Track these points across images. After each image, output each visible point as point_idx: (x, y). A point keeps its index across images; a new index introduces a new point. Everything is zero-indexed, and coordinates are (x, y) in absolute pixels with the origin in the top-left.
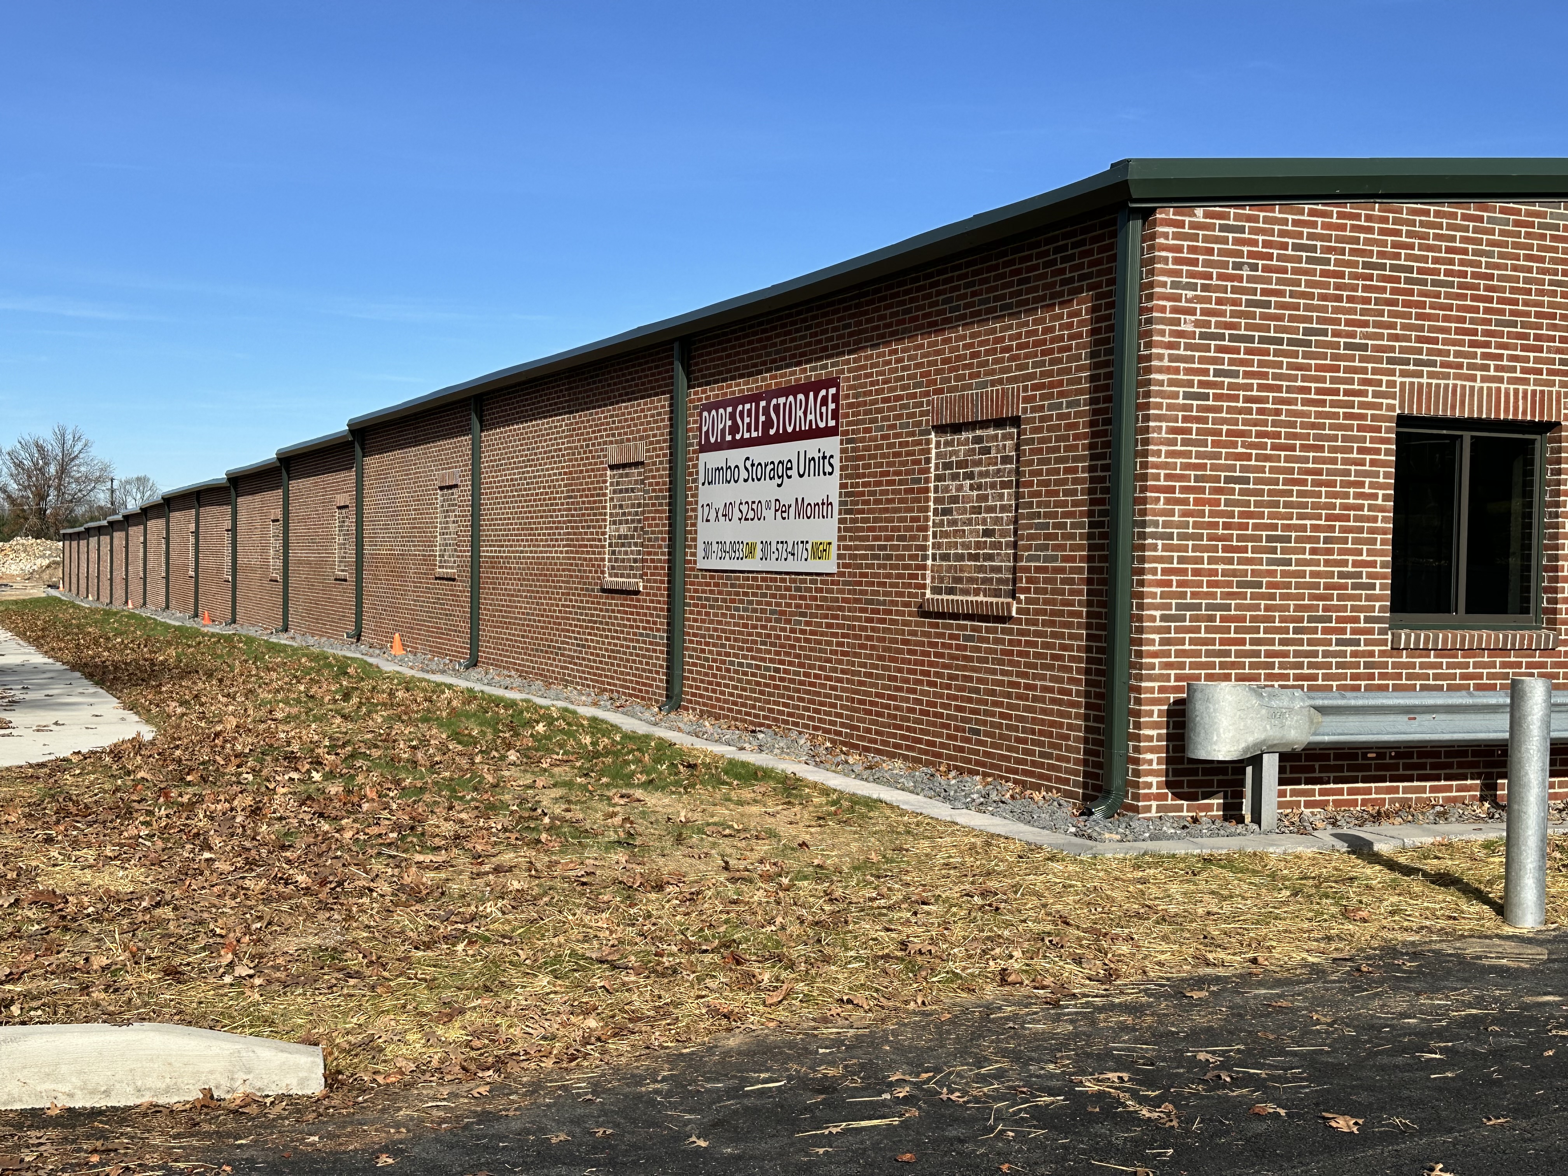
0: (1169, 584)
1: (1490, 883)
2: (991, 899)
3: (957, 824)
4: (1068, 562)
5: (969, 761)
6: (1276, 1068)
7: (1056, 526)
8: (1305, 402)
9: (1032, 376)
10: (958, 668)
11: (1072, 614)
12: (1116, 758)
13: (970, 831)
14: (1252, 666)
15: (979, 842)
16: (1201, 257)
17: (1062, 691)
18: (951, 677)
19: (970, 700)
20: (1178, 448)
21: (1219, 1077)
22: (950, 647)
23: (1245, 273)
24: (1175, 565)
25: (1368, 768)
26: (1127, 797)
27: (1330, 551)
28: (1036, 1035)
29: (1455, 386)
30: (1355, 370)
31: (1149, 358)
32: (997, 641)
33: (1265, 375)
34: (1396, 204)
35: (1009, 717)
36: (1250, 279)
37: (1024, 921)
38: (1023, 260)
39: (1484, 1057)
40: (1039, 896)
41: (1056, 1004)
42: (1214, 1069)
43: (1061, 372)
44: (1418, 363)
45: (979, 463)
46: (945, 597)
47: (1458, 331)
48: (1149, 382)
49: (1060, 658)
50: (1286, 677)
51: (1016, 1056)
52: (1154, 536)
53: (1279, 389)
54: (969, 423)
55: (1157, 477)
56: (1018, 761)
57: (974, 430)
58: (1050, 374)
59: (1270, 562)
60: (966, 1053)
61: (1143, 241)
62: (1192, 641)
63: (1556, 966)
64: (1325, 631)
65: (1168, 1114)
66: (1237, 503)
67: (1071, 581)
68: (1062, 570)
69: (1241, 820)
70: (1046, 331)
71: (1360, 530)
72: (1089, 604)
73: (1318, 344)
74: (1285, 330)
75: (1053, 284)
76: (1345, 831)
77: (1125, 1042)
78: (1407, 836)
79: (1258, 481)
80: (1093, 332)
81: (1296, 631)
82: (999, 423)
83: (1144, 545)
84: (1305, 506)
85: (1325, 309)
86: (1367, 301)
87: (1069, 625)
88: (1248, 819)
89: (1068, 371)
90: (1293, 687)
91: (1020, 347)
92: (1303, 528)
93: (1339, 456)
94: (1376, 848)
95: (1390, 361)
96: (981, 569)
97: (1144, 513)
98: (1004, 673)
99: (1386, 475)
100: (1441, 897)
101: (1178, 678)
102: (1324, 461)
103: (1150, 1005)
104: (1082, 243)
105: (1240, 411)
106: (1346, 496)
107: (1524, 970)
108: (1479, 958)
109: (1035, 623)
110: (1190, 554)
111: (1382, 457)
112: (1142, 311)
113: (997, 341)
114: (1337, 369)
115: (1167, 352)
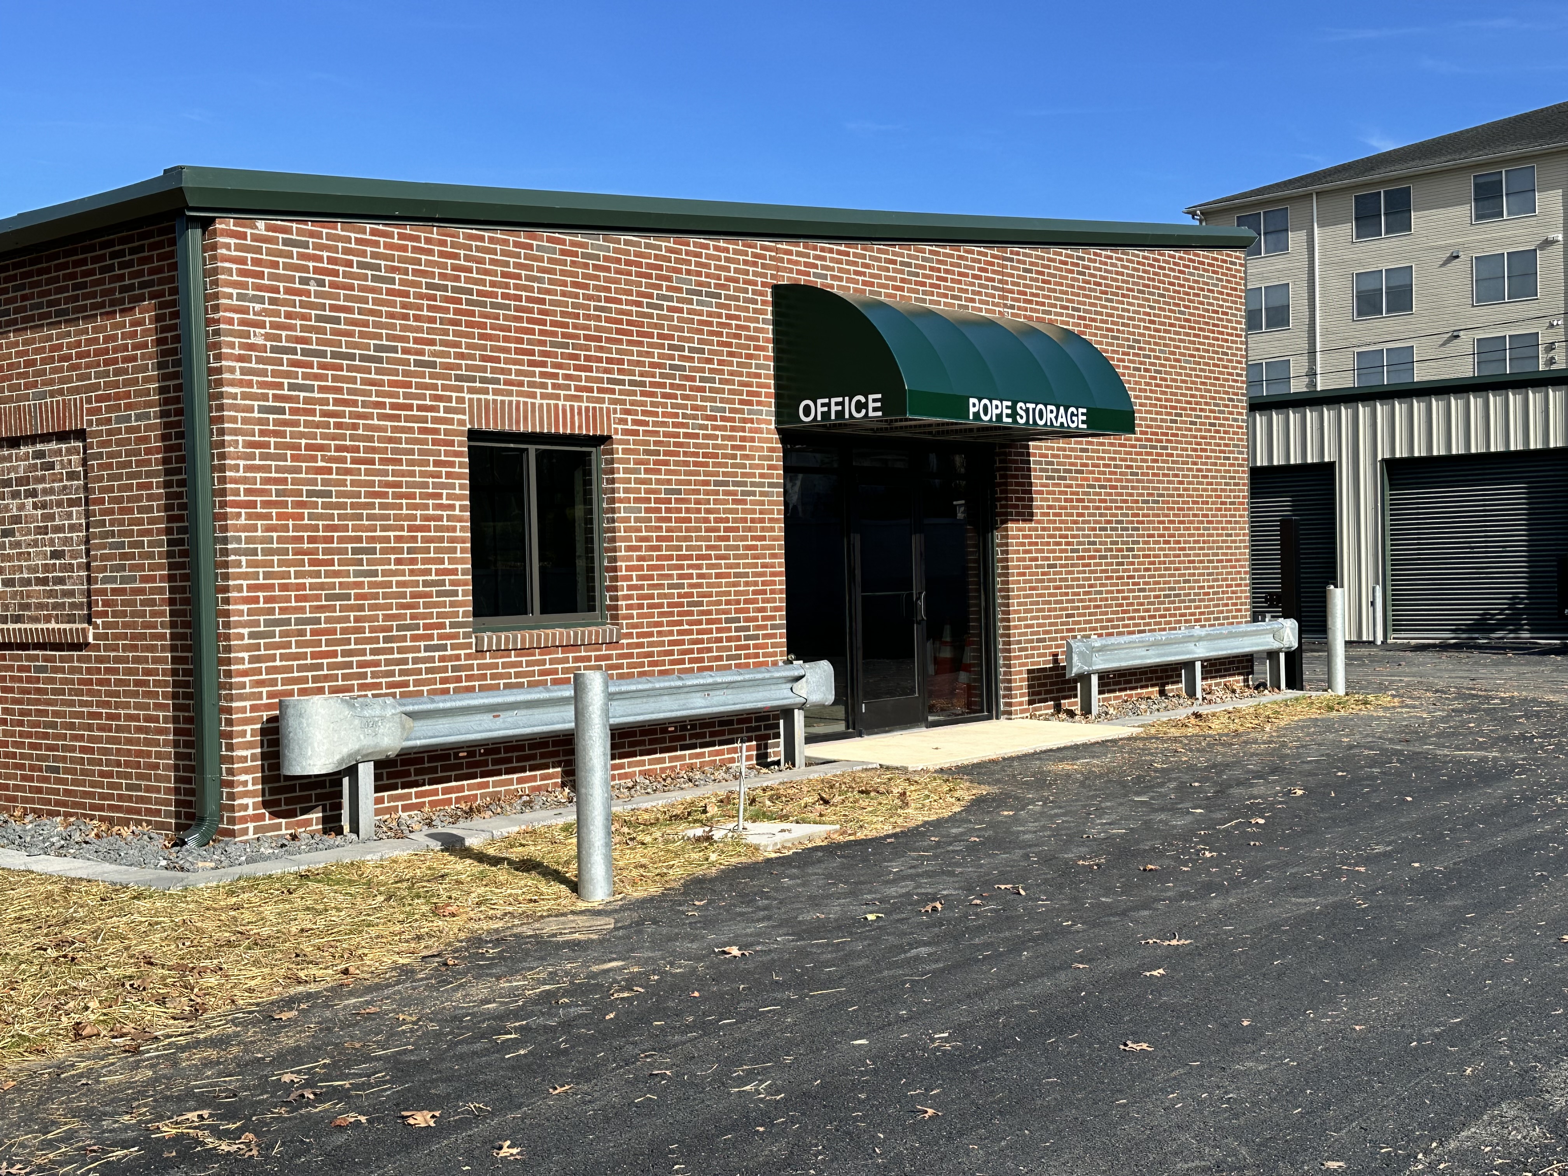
0: (256, 600)
1: (567, 863)
2: (68, 950)
3: (32, 872)
4: (147, 582)
5: (48, 802)
6: (360, 1076)
7: (132, 545)
8: (381, 417)
9: (96, 388)
10: (30, 702)
11: (154, 637)
12: (208, 783)
13: (46, 878)
14: (345, 677)
15: (56, 888)
16: (266, 271)
17: (148, 719)
18: (22, 713)
19: (46, 736)
20: (257, 462)
21: (302, 1096)
22: (20, 680)
23: (313, 288)
24: (261, 581)
25: (459, 767)
26: (222, 821)
27: (413, 561)
28: (111, 1089)
29: (518, 403)
30: (426, 387)
31: (219, 371)
32: (72, 670)
33: (339, 390)
34: (452, 228)
35: (91, 750)
36: (318, 295)
37: (104, 968)
38: (76, 264)
39: (553, 1029)
40: (122, 938)
41: (136, 1051)
42: (297, 1089)
43: (126, 383)
44: (483, 380)
45: (42, 480)
46: (11, 626)
47: (518, 351)
48: (221, 395)
49: (145, 683)
50: (378, 686)
51: (90, 1115)
52: (237, 552)
53: (355, 403)
54: (27, 437)
55: (236, 492)
56: (103, 797)
57: (34, 443)
58: (116, 385)
59: (357, 574)
60: (31, 1120)
61: (204, 251)
62: (283, 657)
63: (621, 933)
64: (414, 638)
65: (247, 1145)
66: (320, 517)
67: (153, 602)
68: (141, 591)
69: (339, 831)
70: (107, 340)
71: (441, 540)
72: (173, 625)
73: (390, 361)
74: (356, 346)
75: (112, 291)
76: (440, 830)
77: (208, 1077)
78: (497, 828)
79: (340, 494)
80: (159, 342)
81: (387, 640)
82: (62, 436)
83: (227, 562)
84: (387, 517)
85: (393, 327)
86: (432, 320)
87: (152, 649)
88: (346, 828)
89: (135, 382)
90: (386, 695)
91: (79, 356)
92: (387, 539)
93: (417, 468)
94: (467, 844)
95: (458, 378)
96: (51, 594)
97: (225, 529)
98: (82, 704)
99: (461, 487)
100: (522, 883)
101: (270, 695)
102: (403, 474)
103: (237, 1035)
104: (141, 249)
105: (318, 425)
106: (426, 507)
107: (592, 941)
108: (555, 935)
109: (115, 648)
110: (276, 569)
111: (457, 470)
112: (209, 322)
113: (53, 349)
114: (409, 385)
115: (238, 365)
